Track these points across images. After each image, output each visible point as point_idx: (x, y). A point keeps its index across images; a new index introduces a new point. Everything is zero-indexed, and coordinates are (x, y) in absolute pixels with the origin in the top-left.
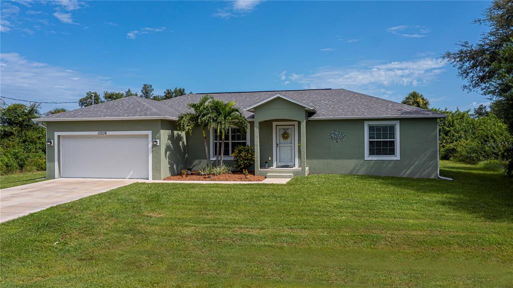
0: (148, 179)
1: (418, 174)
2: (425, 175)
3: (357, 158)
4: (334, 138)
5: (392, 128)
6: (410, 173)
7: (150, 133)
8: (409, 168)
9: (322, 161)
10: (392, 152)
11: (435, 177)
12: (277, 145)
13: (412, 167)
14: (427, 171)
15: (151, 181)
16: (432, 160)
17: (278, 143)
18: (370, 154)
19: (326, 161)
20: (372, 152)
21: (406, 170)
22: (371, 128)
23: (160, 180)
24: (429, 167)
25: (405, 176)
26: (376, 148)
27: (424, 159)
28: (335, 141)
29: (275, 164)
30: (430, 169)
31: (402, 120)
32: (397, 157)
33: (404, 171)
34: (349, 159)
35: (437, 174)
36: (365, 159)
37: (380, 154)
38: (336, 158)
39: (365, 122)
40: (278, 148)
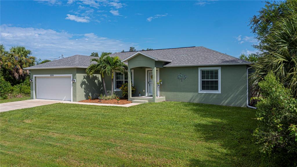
0: (71, 101)
1: (233, 104)
2: (238, 105)
3: (194, 92)
4: (180, 78)
5: (217, 72)
6: (228, 103)
7: (71, 75)
8: (226, 100)
9: (173, 93)
10: (216, 88)
11: (245, 106)
12: (148, 83)
13: (229, 99)
14: (239, 101)
15: (72, 102)
16: (243, 94)
17: (149, 81)
18: (202, 89)
19: (175, 93)
20: (203, 88)
21: (225, 100)
22: (203, 72)
23: (76, 102)
24: (240, 99)
25: (224, 105)
26: (206, 86)
27: (237, 94)
28: (181, 80)
29: (147, 95)
30: (241, 100)
31: (222, 66)
32: (219, 91)
33: (224, 101)
34: (189, 92)
35: (246, 104)
36: (199, 92)
37: (209, 89)
38: (181, 92)
39: (199, 68)
40: (149, 85)
